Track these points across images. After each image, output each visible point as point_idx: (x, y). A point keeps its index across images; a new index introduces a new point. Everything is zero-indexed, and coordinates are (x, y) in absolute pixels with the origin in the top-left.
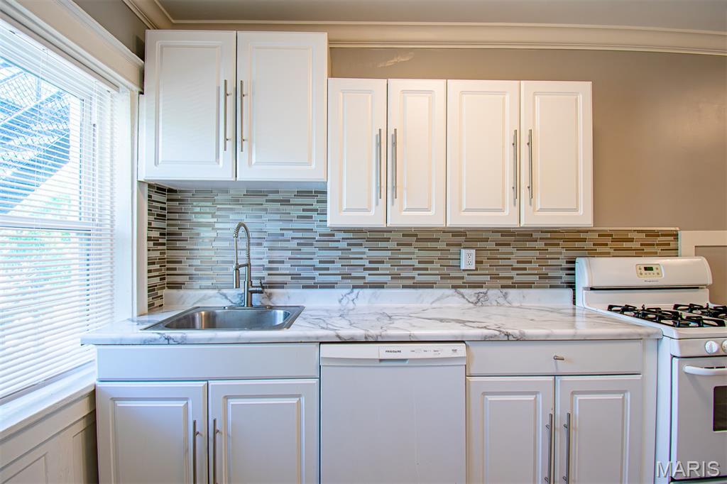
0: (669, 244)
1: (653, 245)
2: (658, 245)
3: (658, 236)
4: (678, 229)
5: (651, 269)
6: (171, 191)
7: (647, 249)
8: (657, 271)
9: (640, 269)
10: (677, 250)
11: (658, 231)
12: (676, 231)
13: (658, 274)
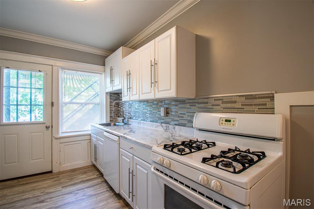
0: (266, 105)
1: (252, 105)
2: (255, 105)
3: (256, 98)
4: (273, 92)
5: (230, 121)
6: (118, 93)
7: (246, 108)
8: (234, 123)
9: (222, 120)
10: (274, 108)
11: (255, 95)
12: (273, 94)
13: (233, 125)
